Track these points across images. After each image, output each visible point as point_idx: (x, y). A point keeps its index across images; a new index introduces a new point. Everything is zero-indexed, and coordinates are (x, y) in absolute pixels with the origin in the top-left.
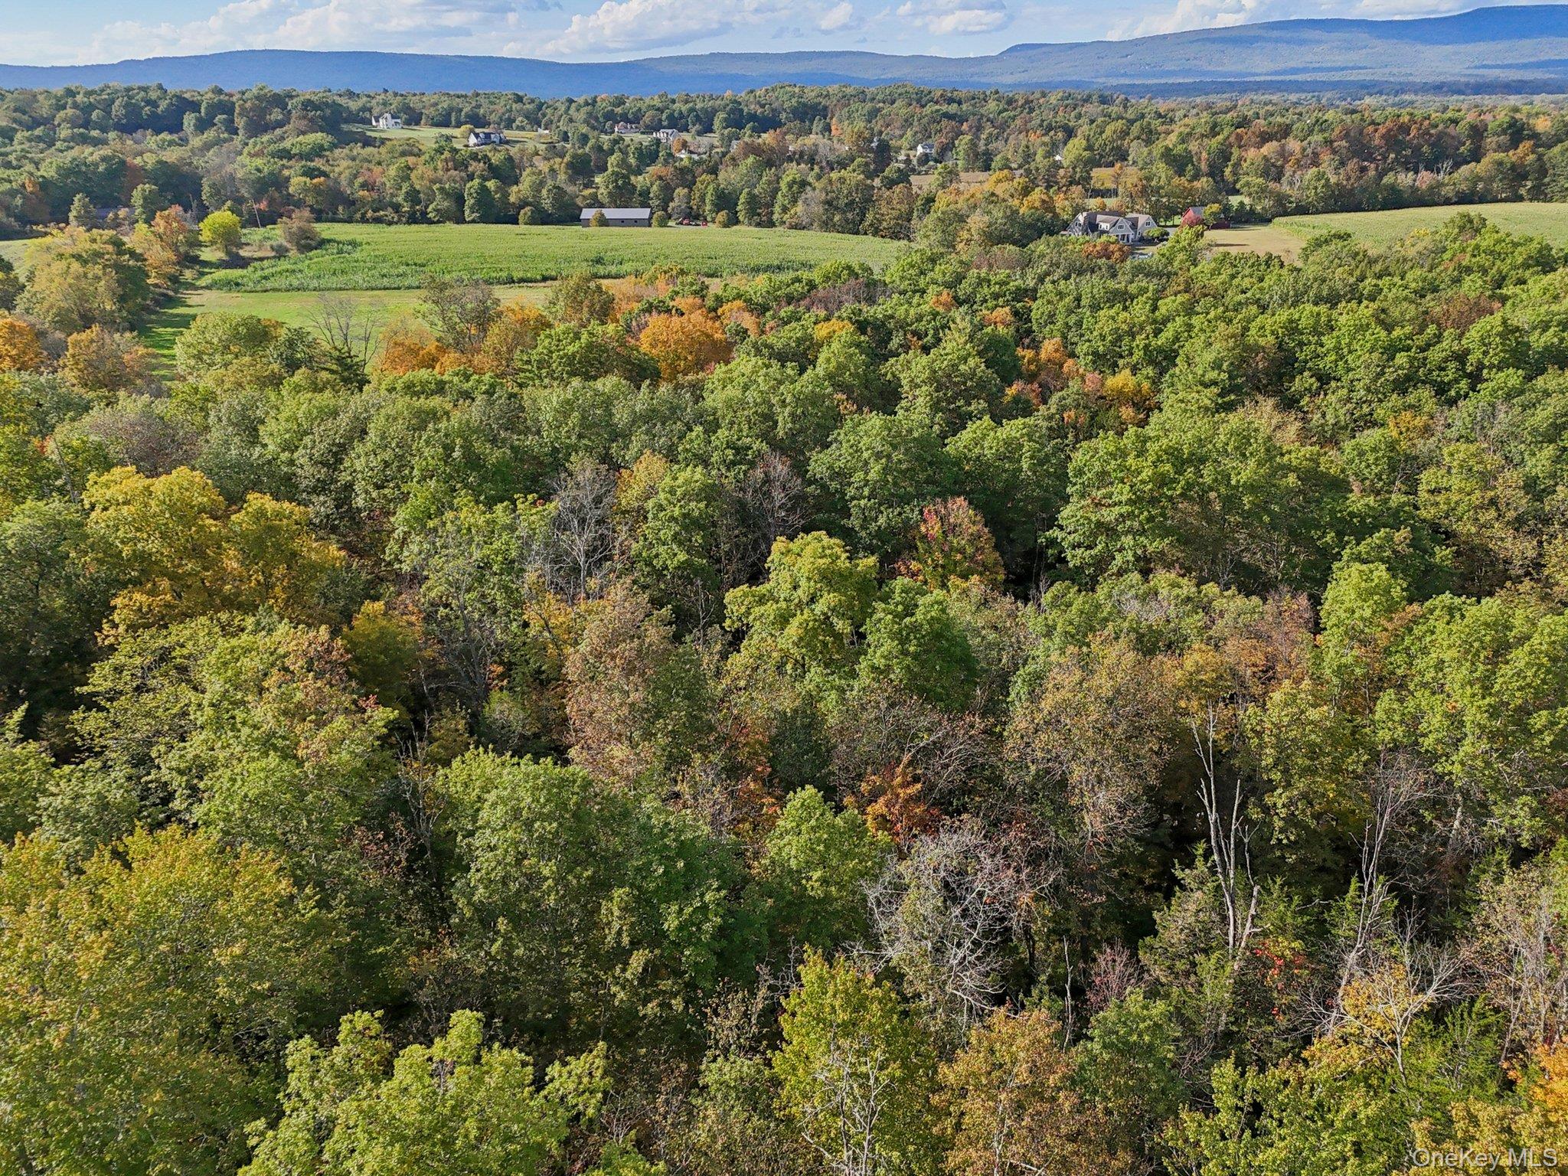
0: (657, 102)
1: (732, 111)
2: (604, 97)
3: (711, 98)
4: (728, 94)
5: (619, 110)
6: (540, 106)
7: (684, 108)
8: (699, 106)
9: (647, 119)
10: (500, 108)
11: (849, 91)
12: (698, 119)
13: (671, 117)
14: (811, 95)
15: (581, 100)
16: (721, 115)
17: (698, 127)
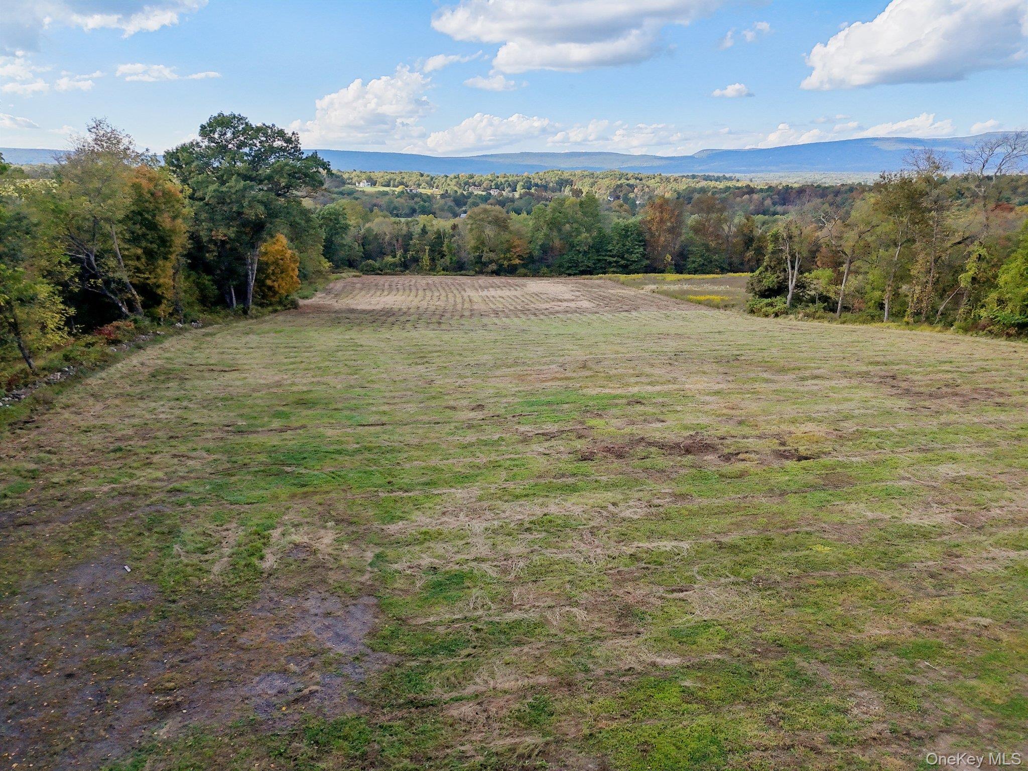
0: (490, 177)
1: (527, 182)
2: (464, 175)
3: (517, 176)
4: (526, 174)
5: (471, 181)
6: (432, 179)
7: (503, 180)
8: (510, 179)
9: (484, 185)
10: (414, 179)
11: (586, 173)
12: (509, 185)
13: (496, 184)
14: (566, 176)
15: (452, 176)
16: (521, 183)
17: (509, 189)
